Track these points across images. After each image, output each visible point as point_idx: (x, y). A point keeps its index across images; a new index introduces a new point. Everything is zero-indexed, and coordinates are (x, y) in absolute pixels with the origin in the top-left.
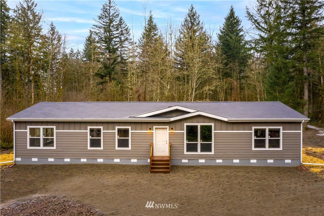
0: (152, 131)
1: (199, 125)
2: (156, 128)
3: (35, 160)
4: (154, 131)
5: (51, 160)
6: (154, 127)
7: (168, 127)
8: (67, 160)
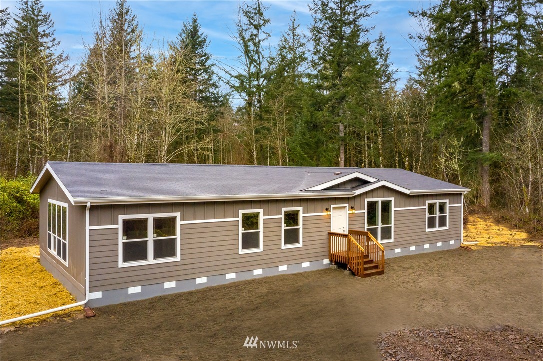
0: (329, 213)
1: (380, 200)
2: (334, 208)
3: (135, 290)
4: (332, 213)
5: (170, 285)
6: (332, 206)
7: (347, 205)
8: (202, 280)
